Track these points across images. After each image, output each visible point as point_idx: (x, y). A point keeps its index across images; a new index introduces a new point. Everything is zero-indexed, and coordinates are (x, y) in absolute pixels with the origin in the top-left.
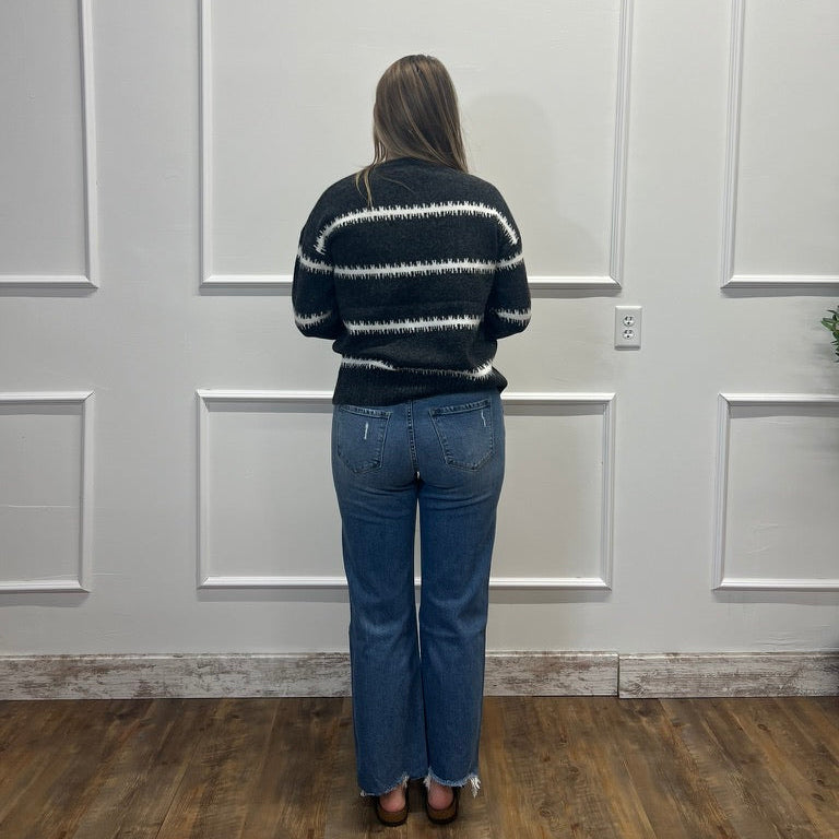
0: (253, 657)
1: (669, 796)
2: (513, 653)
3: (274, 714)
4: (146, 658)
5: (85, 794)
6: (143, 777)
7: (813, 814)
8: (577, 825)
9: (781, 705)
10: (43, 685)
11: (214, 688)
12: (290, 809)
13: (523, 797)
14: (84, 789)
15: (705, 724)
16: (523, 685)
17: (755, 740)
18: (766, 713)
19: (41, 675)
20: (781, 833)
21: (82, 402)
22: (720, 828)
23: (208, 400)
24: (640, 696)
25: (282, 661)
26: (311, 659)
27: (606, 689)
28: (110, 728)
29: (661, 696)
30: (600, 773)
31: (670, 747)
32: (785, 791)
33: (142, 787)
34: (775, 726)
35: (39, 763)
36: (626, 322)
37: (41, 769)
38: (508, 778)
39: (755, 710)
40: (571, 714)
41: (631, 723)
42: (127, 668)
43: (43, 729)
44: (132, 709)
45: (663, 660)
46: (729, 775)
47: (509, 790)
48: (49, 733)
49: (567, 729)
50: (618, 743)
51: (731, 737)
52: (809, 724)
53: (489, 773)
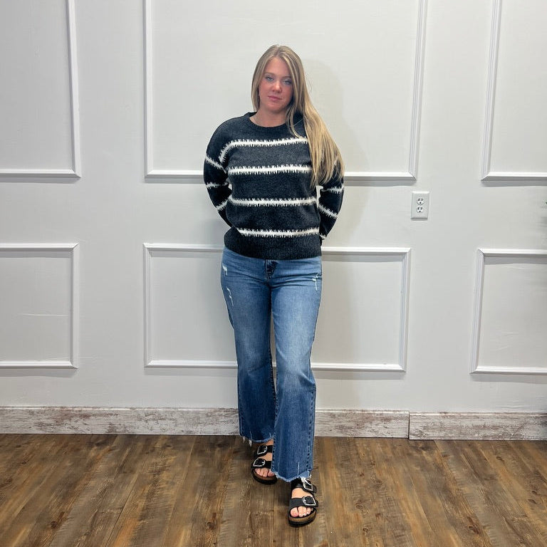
0: (180, 410)
1: (437, 498)
2: (342, 410)
3: (192, 446)
4: (112, 409)
5: (76, 489)
6: (112, 480)
7: (528, 511)
8: (379, 514)
9: (512, 445)
10: (49, 425)
11: (155, 429)
12: (202, 501)
13: (346, 498)
14: (75, 487)
16: (349, 430)
17: (494, 466)
18: (501, 449)
19: (48, 418)
20: (509, 523)
21: (71, 250)
22: (469, 518)
23: (151, 250)
24: (423, 438)
25: (198, 413)
26: (215, 411)
27: (401, 434)
28: (92, 451)
29: (435, 438)
30: (395, 484)
31: (440, 469)
32: (512, 497)
33: (111, 486)
34: (508, 458)
35: (47, 472)
36: (419, 202)
37: (49, 474)
38: (337, 486)
39: (495, 447)
40: (378, 448)
41: (416, 454)
42: (101, 415)
43: (50, 451)
44: (105, 440)
45: (438, 416)
46: (476, 487)
47: (338, 493)
48: (54, 454)
49: (375, 458)
50: (407, 466)
51: (479, 464)
52: (529, 457)
53: (326, 482)
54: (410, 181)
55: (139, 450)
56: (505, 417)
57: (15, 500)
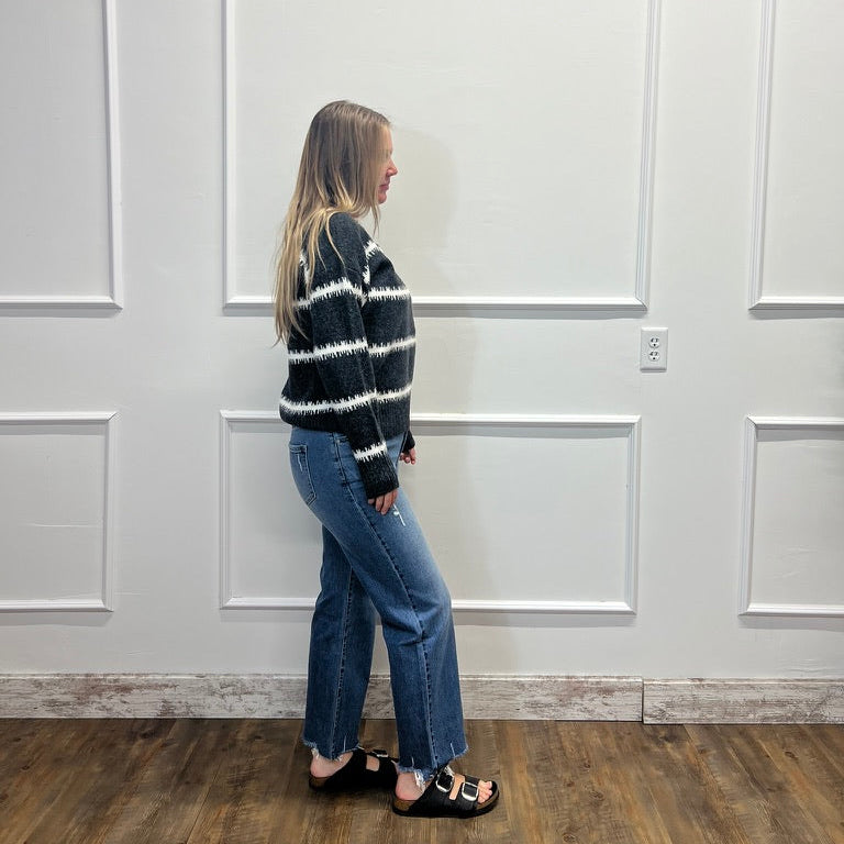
0: (275, 678)
1: (694, 822)
2: (535, 677)
3: (296, 736)
4: (168, 677)
5: (109, 813)
6: (166, 796)
9: (809, 733)
10: (67, 704)
11: (238, 708)
12: (313, 831)
13: (547, 823)
14: (108, 808)
15: (731, 751)
16: (546, 709)
17: (782, 767)
18: (792, 740)
19: (65, 693)
21: (105, 422)
23: (230, 421)
24: (665, 722)
27: (630, 715)
28: (134, 746)
29: (685, 722)
30: (624, 797)
31: (696, 774)
32: (813, 820)
34: (803, 753)
35: (63, 782)
36: (652, 344)
37: (65, 787)
38: (531, 803)
39: (783, 737)
40: (594, 739)
41: (656, 749)
42: (150, 687)
43: (66, 748)
44: (158, 727)
45: (689, 686)
46: (756, 803)
47: (532, 815)
48: (73, 752)
49: (591, 755)
50: (642, 768)
51: (758, 764)
52: (838, 751)
53: (513, 798)
54: (638, 311)
55: (210, 745)
57: (10, 831)
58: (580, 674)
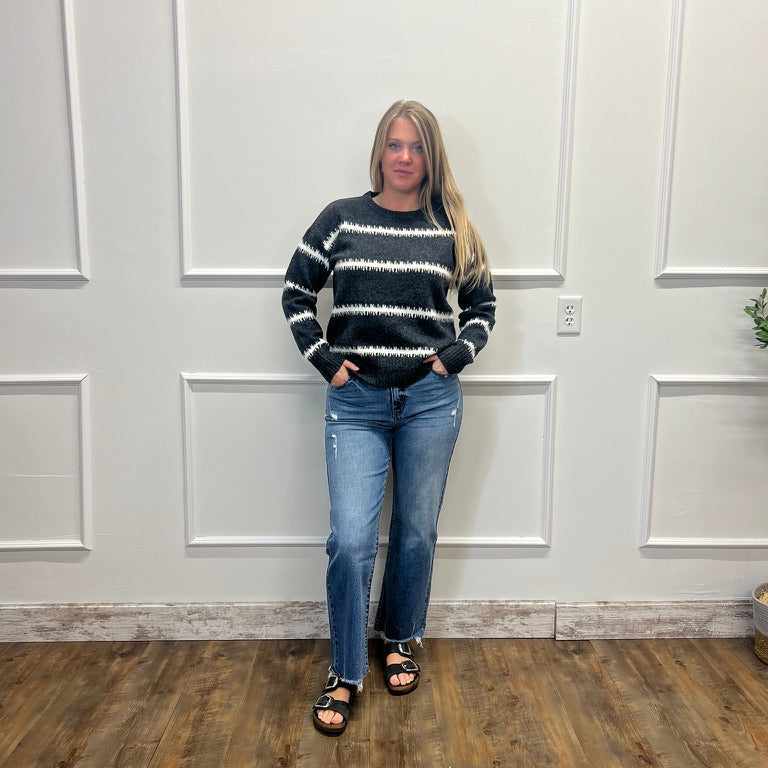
0: (236, 605)
1: (595, 718)
2: (463, 601)
3: (254, 654)
4: (142, 606)
5: (93, 717)
6: (142, 703)
7: (720, 734)
8: (516, 741)
9: (696, 645)
10: (53, 629)
11: (202, 632)
12: (269, 729)
13: (470, 720)
14: (91, 714)
15: (629, 661)
16: (472, 629)
17: (671, 673)
18: (682, 651)
19: (52, 620)
20: (691, 749)
21: (78, 383)
22: (639, 745)
23: (191, 382)
24: (574, 638)
25: (263, 608)
26: (287, 606)
27: (545, 632)
28: (114, 664)
29: (591, 638)
30: (536, 700)
31: (598, 679)
32: (696, 715)
33: (142, 711)
34: (691, 663)
35: (52, 693)
36: (568, 311)
37: (54, 698)
38: (457, 704)
39: (674, 649)
40: (513, 652)
41: (565, 660)
42: (125, 614)
43: (55, 665)
44: (133, 648)
45: (595, 608)
46: (648, 702)
47: (458, 714)
48: (60, 669)
49: (509, 665)
50: (553, 676)
51: (651, 670)
52: (720, 660)
53: (441, 700)
54: (556, 281)
55: (180, 661)
56: (688, 607)
57: (6, 734)
58: (501, 599)
